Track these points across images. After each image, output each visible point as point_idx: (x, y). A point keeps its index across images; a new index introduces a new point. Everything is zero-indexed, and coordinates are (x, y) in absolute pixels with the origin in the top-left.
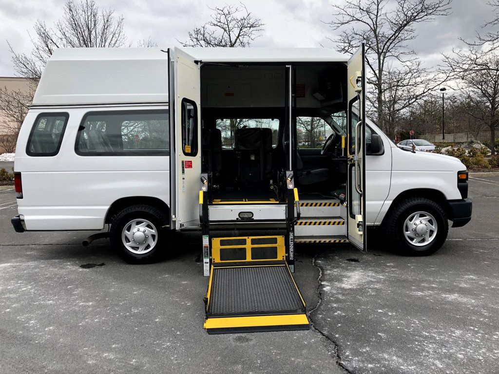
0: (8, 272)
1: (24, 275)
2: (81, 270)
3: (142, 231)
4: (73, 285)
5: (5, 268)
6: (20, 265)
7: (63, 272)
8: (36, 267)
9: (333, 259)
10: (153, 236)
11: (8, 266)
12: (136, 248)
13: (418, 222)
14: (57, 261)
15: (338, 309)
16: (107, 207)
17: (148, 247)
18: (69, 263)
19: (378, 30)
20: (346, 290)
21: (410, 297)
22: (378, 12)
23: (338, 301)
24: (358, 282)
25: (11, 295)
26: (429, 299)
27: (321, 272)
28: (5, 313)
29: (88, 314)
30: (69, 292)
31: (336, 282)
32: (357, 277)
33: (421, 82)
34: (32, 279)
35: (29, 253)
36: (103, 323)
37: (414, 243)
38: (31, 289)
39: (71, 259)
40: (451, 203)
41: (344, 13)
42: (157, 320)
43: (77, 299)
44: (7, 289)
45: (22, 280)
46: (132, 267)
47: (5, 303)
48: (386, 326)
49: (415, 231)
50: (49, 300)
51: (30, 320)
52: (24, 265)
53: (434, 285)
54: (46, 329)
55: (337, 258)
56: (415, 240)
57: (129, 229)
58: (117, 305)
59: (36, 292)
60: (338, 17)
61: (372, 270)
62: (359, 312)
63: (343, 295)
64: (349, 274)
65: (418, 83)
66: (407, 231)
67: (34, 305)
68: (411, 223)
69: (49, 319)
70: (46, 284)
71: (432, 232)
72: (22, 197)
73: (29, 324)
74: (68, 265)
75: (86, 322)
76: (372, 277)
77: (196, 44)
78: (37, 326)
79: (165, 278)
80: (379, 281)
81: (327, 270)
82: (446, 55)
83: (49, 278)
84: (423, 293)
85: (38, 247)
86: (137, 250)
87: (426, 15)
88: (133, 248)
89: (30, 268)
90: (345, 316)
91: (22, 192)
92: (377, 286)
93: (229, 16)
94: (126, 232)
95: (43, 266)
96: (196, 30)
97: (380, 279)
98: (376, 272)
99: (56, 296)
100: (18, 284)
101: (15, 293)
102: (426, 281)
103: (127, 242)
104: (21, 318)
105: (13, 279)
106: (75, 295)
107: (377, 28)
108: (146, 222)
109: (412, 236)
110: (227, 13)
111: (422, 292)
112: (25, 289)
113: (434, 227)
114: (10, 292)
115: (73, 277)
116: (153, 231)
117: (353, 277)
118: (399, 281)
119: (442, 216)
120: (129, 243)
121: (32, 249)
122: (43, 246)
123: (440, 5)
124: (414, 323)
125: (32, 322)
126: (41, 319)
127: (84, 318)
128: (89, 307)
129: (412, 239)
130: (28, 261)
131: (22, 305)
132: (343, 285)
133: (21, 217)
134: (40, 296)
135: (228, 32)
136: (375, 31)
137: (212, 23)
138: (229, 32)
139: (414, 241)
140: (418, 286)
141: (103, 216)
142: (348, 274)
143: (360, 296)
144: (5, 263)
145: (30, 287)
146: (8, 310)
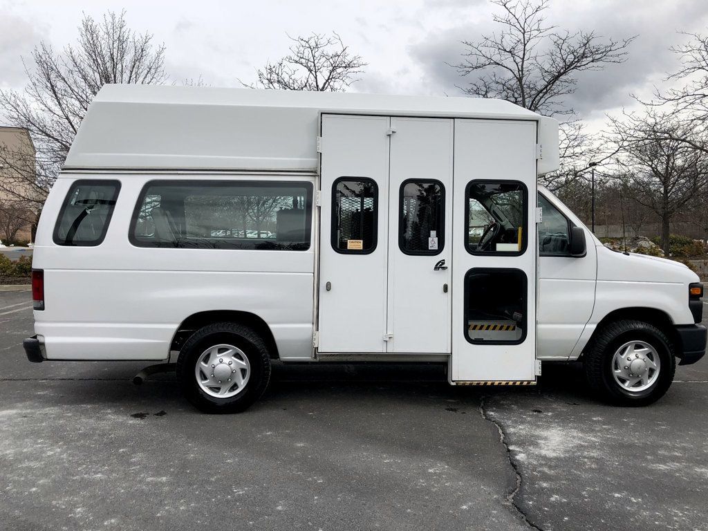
0: (16, 424)
1: (43, 430)
2: (131, 422)
3: (227, 363)
4: (126, 446)
5: (10, 418)
6: (32, 413)
7: (104, 425)
8: (59, 417)
9: (511, 410)
10: (243, 371)
11: (14, 414)
12: (217, 389)
13: (632, 356)
14: (89, 407)
15: (552, 491)
16: (175, 327)
17: (235, 387)
18: (109, 411)
19: (524, 79)
20: (550, 459)
21: (651, 472)
22: (524, 54)
23: (546, 477)
24: (561, 447)
25: (32, 464)
26: (680, 476)
27: (500, 431)
28: (30, 493)
29: (166, 497)
30: (124, 460)
31: (530, 445)
32: (558, 439)
33: (581, 154)
34: (57, 436)
35: (42, 393)
36: (195, 513)
37: (626, 386)
38: (61, 453)
39: (110, 404)
40: (679, 330)
41: (478, 53)
42: (280, 508)
43: (140, 472)
44: (22, 453)
45: (42, 437)
46: (210, 418)
47: (26, 476)
48: (637, 521)
49: (628, 369)
50: (96, 473)
51: (75, 506)
52: (39, 412)
53: (676, 454)
54: (106, 523)
55: (515, 407)
56: (628, 382)
57: (206, 360)
58: (208, 482)
59: (71, 458)
60: (469, 58)
61: (575, 428)
62: (586, 498)
63: (550, 467)
64: (545, 433)
65: (577, 155)
66: (616, 369)
67: (73, 480)
68: (623, 357)
69: (105, 505)
70: (83, 446)
71: (652, 371)
72: (42, 308)
73: (74, 513)
74: (109, 413)
75: (167, 511)
76: (580, 438)
77: (266, 87)
78: (88, 518)
79: (267, 437)
80: (592, 446)
81: (508, 426)
82: (612, 116)
83: (85, 436)
84: (668, 466)
85: (52, 383)
86: (217, 392)
87: (593, 61)
88: (211, 388)
89: (50, 418)
90: (568, 504)
91: (43, 300)
92: (595, 454)
93: (316, 49)
94: (202, 363)
95: (70, 415)
96: (269, 67)
97: (594, 442)
98: (582, 431)
99: (104, 465)
100: (38, 444)
101: (36, 459)
102: (662, 446)
103: (202, 380)
104: (60, 502)
105: (27, 436)
106: (134, 464)
107: (523, 77)
108: (233, 349)
109: (624, 376)
110: (314, 45)
111: (665, 464)
112: (52, 453)
113: (656, 365)
114: (28, 457)
115: (121, 432)
116: (244, 363)
117: (551, 438)
118: (622, 446)
119: (667, 349)
120: (206, 382)
121: (43, 387)
122: (59, 382)
123: (613, 48)
124: (676, 515)
125: (79, 509)
126: (92, 506)
127: (161, 504)
128: (163, 484)
129: (623, 381)
130: (43, 407)
131: (54, 481)
132: (544, 452)
133: (40, 339)
134: (80, 465)
135: (314, 73)
136: (520, 80)
137: (290, 58)
138: (316, 72)
139: (627, 384)
140: (654, 454)
141: (168, 340)
142: (542, 433)
143: (575, 470)
144: (7, 409)
145: (59, 450)
146: (34, 489)
